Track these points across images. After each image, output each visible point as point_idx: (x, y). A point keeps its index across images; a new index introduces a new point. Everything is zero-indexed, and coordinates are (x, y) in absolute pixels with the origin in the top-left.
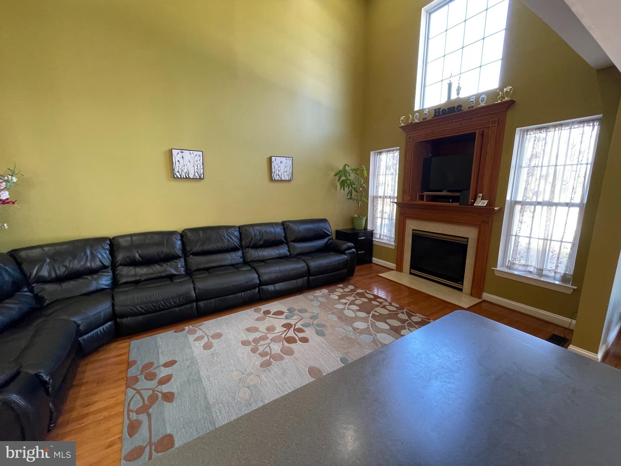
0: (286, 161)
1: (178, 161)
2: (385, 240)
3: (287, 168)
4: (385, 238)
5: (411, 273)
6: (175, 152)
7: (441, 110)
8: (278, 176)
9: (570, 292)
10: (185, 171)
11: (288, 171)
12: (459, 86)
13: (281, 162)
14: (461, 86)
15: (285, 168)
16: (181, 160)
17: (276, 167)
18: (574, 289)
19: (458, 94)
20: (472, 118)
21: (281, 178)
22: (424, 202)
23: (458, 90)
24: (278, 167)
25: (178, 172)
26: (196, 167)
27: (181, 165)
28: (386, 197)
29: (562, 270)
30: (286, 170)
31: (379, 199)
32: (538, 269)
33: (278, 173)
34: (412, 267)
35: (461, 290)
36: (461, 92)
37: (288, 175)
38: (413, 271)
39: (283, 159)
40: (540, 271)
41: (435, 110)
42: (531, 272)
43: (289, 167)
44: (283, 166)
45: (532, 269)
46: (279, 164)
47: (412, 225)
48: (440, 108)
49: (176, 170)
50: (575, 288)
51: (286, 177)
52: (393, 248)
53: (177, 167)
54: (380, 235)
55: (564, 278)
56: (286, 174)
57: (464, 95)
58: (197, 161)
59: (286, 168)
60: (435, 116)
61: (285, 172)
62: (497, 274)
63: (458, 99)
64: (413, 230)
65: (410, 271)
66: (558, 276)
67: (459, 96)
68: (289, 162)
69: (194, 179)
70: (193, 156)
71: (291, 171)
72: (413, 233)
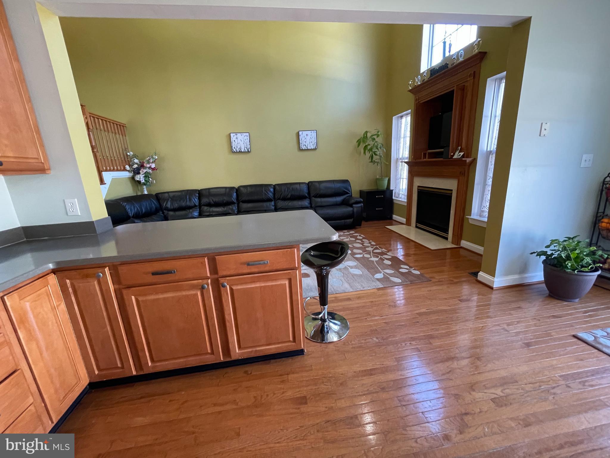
0: (311, 133)
1: (234, 141)
2: (401, 198)
5: (416, 227)
6: (232, 135)
7: (435, 70)
8: (304, 146)
10: (239, 147)
12: (450, 43)
13: (307, 135)
15: (311, 139)
17: (303, 139)
21: (308, 148)
22: (427, 159)
25: (235, 148)
26: (245, 144)
27: (236, 143)
33: (304, 143)
34: (418, 221)
35: (447, 238)
36: (451, 48)
37: (313, 144)
38: (419, 225)
39: (309, 133)
41: (431, 71)
43: (314, 138)
47: (417, 182)
48: (434, 68)
51: (311, 146)
52: (405, 204)
53: (234, 145)
56: (311, 144)
57: (453, 51)
58: (246, 140)
60: (430, 76)
62: (471, 222)
63: (450, 57)
64: (419, 186)
65: (416, 225)
67: (450, 54)
68: (314, 134)
69: (245, 152)
70: (243, 136)
71: (315, 141)
72: (418, 189)
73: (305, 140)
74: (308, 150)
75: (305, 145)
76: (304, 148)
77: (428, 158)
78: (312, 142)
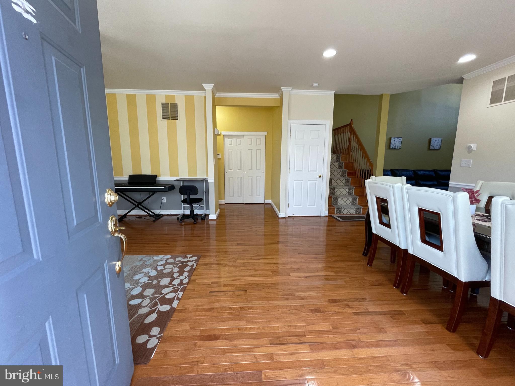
1: (393, 142)
6: (392, 138)
10: (394, 146)
16: (394, 142)
25: (392, 146)
26: (399, 144)
30: (438, 144)
39: (437, 139)
44: (436, 142)
49: (391, 146)
51: (438, 148)
53: (392, 144)
56: (437, 146)
58: (399, 142)
68: (440, 140)
69: (397, 149)
70: (398, 140)
73: (434, 144)
74: (434, 150)
75: (433, 147)
76: (432, 148)
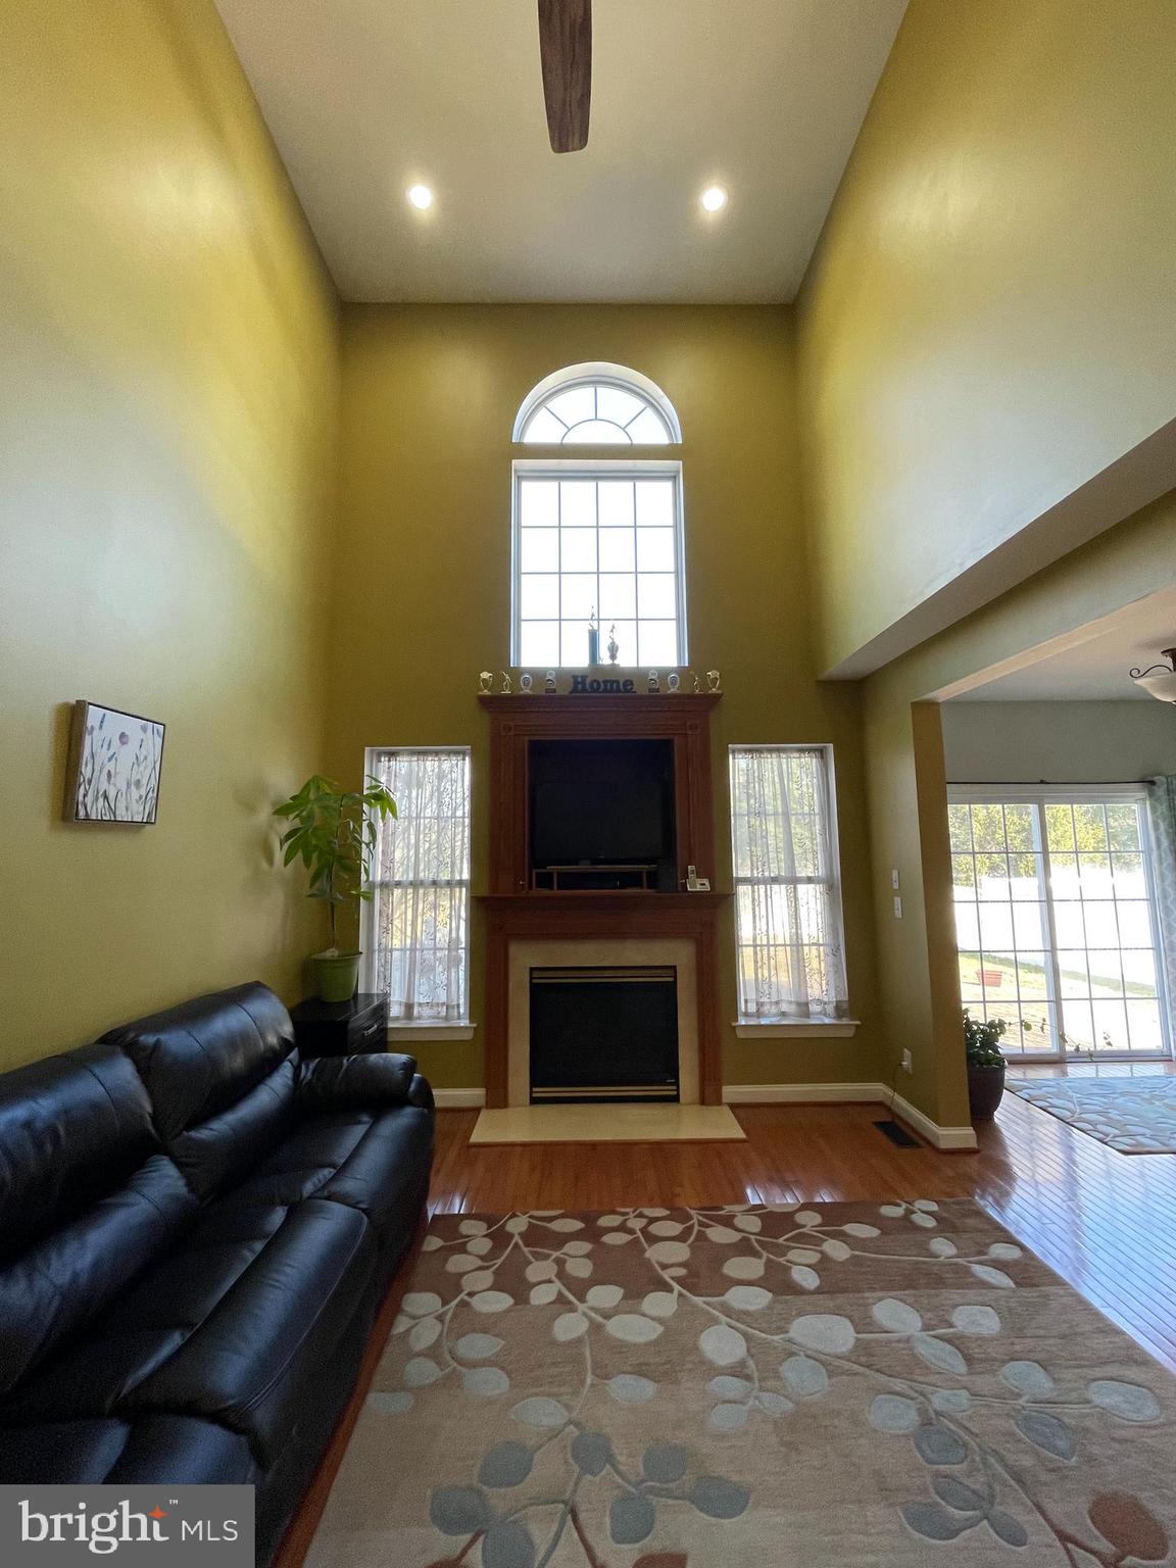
0: (142, 736)
2: (425, 1018)
3: (142, 768)
4: (426, 1012)
5: (534, 1101)
7: (588, 681)
8: (101, 800)
9: (851, 1033)
11: (144, 781)
12: (613, 643)
13: (123, 736)
14: (617, 642)
15: (135, 766)
17: (103, 755)
18: (857, 1026)
19: (613, 657)
20: (651, 711)
21: (115, 814)
22: (556, 892)
23: (613, 650)
24: (110, 759)
28: (422, 883)
29: (832, 997)
30: (139, 777)
31: (397, 892)
32: (799, 1004)
33: (104, 786)
34: (536, 1080)
35: (675, 1099)
36: (619, 654)
37: (141, 797)
38: (540, 1092)
39: (132, 726)
40: (804, 1007)
41: (575, 677)
42: (783, 1014)
43: (150, 758)
44: (127, 754)
45: (784, 1007)
46: (116, 742)
47: (525, 958)
48: (584, 678)
50: (858, 1023)
51: (131, 808)
52: (469, 1036)
54: (409, 1007)
55: (840, 1011)
56: (135, 794)
57: (626, 661)
59: (138, 765)
60: (575, 690)
61: (133, 786)
62: (741, 1035)
63: (614, 667)
64: (532, 969)
65: (531, 1092)
66: (830, 1009)
67: (616, 662)
68: (153, 745)
71: (154, 783)
72: (531, 978)
73: (110, 766)
74: (113, 825)
75: (106, 797)
76: (97, 809)
77: (559, 887)
78: (138, 783)
